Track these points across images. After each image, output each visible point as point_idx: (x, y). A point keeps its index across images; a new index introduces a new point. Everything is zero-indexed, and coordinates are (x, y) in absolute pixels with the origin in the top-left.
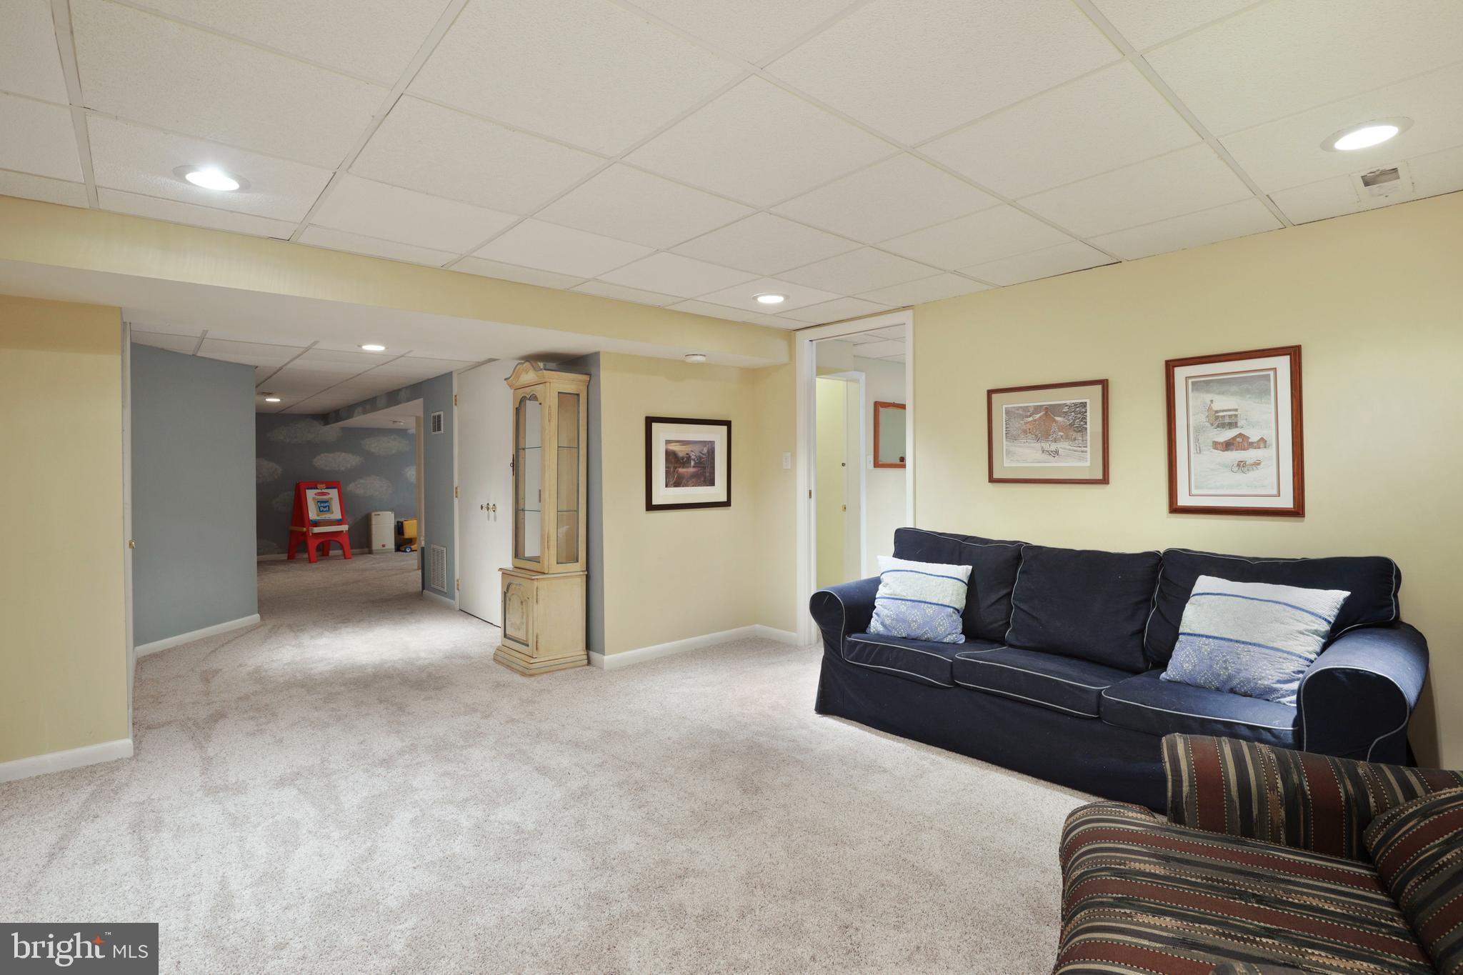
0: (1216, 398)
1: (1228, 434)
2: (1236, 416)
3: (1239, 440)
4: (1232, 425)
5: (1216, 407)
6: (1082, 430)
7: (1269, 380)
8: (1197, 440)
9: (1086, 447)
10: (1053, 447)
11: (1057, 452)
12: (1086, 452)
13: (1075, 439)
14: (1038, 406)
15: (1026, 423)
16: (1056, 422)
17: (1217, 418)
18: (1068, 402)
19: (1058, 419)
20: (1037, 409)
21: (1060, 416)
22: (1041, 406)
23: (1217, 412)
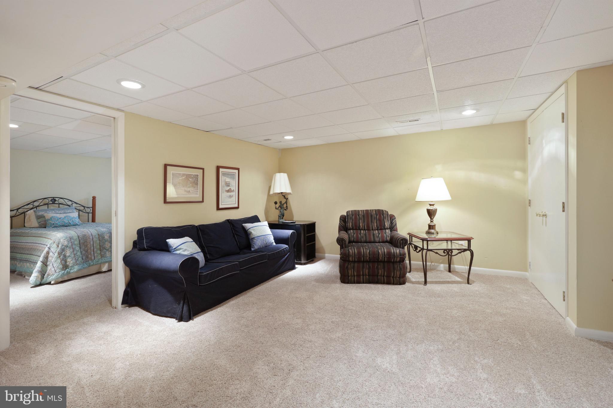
0: (227, 178)
1: (228, 188)
2: (229, 183)
3: (230, 190)
4: (229, 186)
5: (227, 181)
6: (197, 184)
7: (235, 175)
8: (223, 189)
9: (198, 190)
10: (188, 189)
11: (189, 191)
12: (198, 192)
13: (195, 187)
14: (184, 174)
15: (179, 180)
16: (189, 180)
17: (226, 183)
18: (193, 174)
19: (190, 179)
20: (184, 175)
21: (190, 178)
22: (185, 174)
23: (227, 182)
